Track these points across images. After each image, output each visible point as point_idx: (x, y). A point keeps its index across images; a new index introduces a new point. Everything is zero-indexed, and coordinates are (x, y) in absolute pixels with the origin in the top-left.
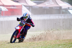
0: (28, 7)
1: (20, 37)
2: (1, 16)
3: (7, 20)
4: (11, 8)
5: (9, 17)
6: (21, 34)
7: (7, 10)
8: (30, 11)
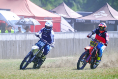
0: (70, 21)
8: (72, 26)
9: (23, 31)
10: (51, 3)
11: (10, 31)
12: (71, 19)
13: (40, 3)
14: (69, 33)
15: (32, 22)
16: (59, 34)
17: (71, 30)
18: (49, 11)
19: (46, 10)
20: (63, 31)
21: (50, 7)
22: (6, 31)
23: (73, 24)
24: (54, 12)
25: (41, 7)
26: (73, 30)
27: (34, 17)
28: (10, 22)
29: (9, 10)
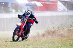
1: (23, 35)
2: (36, 12)
3: (42, 16)
4: (46, 3)
5: (44, 12)
6: (24, 32)
7: (42, 5)
12: (65, 2)
14: (64, 11)
15: (36, 4)
16: (56, 12)
17: (65, 9)
20: (59, 10)
22: (19, 11)
23: (66, 5)
26: (66, 9)
28: (21, 4)
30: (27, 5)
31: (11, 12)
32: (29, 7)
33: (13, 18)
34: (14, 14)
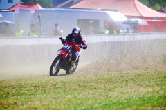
9: (131, 31)
10: (159, 2)
11: (118, 32)
13: (148, 3)
18: (157, 11)
19: (154, 9)
21: (158, 6)
22: (115, 32)
24: (163, 12)
25: (149, 7)
27: (142, 17)
29: (116, 11)
30: (124, 23)
31: (104, 33)
32: (128, 26)
33: (105, 42)
34: (107, 37)
